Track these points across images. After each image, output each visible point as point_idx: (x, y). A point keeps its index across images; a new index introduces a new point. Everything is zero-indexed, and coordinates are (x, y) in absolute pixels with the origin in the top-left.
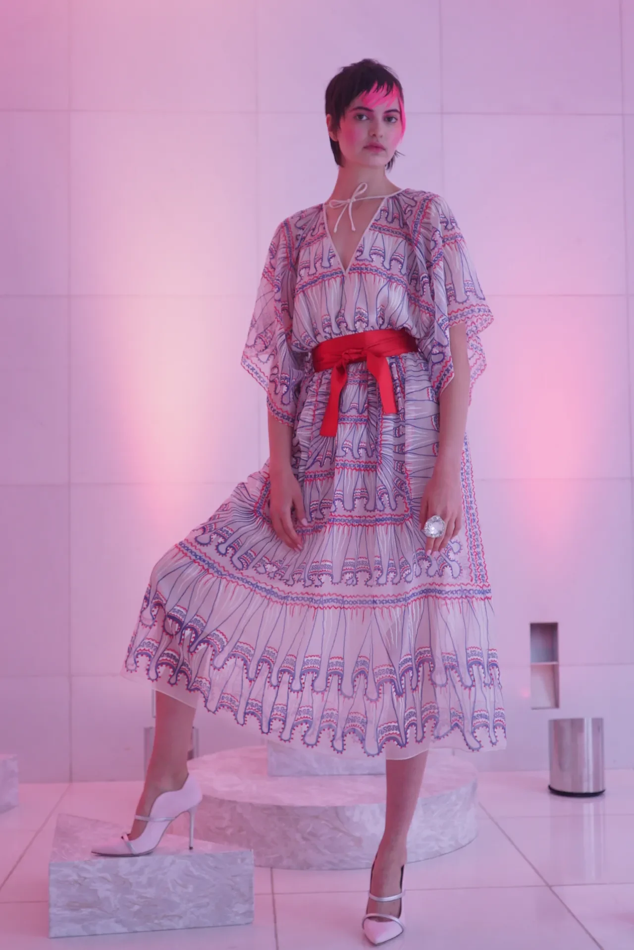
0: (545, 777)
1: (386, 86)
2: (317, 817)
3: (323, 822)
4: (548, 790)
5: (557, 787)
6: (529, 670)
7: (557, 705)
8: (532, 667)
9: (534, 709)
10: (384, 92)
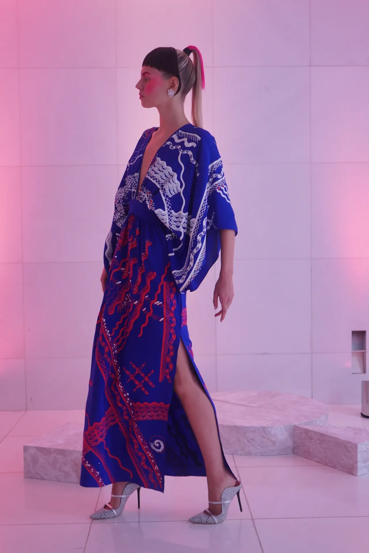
0: (359, 407)
2: (254, 432)
3: (257, 434)
4: (361, 415)
5: (365, 414)
6: (351, 354)
7: (365, 372)
8: (352, 353)
9: (353, 374)
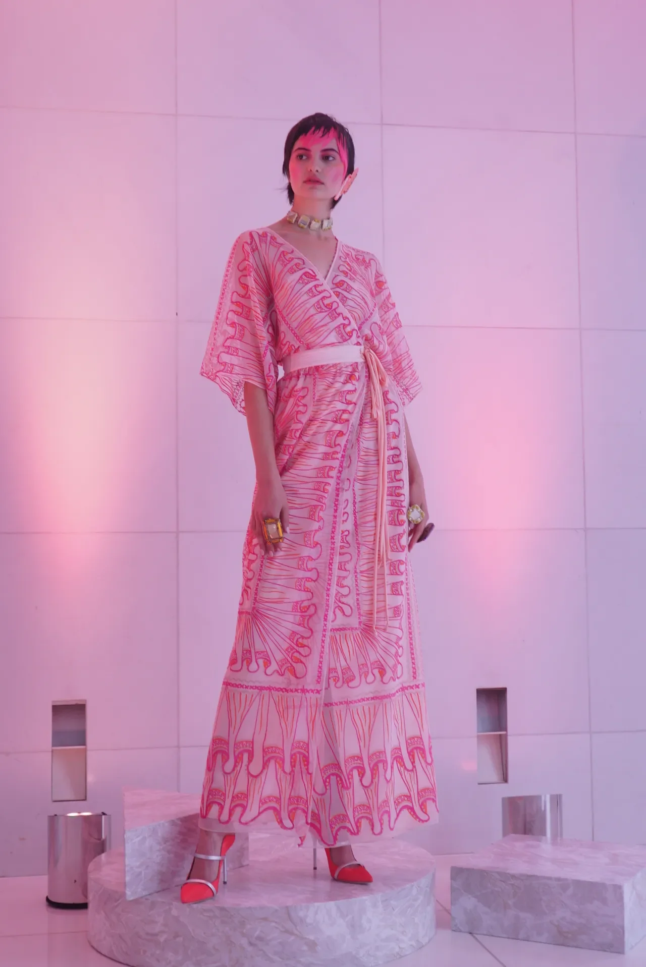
1: (322, 129)
2: (265, 919)
6: (476, 739)
7: (505, 780)
8: (478, 737)
9: (481, 784)
10: (321, 134)
